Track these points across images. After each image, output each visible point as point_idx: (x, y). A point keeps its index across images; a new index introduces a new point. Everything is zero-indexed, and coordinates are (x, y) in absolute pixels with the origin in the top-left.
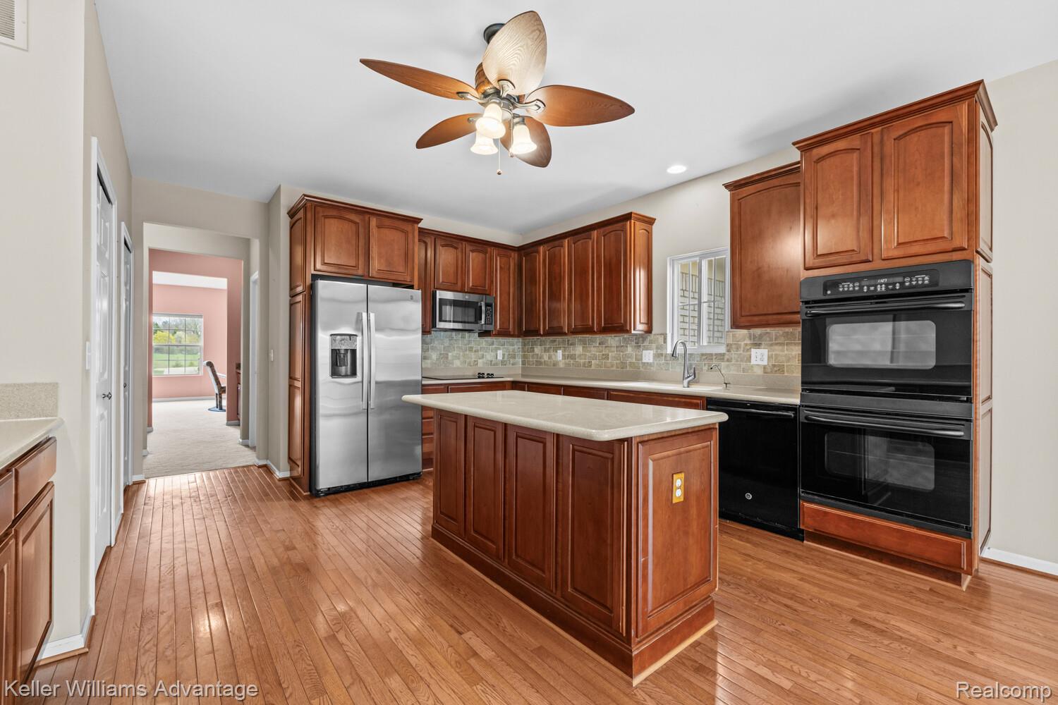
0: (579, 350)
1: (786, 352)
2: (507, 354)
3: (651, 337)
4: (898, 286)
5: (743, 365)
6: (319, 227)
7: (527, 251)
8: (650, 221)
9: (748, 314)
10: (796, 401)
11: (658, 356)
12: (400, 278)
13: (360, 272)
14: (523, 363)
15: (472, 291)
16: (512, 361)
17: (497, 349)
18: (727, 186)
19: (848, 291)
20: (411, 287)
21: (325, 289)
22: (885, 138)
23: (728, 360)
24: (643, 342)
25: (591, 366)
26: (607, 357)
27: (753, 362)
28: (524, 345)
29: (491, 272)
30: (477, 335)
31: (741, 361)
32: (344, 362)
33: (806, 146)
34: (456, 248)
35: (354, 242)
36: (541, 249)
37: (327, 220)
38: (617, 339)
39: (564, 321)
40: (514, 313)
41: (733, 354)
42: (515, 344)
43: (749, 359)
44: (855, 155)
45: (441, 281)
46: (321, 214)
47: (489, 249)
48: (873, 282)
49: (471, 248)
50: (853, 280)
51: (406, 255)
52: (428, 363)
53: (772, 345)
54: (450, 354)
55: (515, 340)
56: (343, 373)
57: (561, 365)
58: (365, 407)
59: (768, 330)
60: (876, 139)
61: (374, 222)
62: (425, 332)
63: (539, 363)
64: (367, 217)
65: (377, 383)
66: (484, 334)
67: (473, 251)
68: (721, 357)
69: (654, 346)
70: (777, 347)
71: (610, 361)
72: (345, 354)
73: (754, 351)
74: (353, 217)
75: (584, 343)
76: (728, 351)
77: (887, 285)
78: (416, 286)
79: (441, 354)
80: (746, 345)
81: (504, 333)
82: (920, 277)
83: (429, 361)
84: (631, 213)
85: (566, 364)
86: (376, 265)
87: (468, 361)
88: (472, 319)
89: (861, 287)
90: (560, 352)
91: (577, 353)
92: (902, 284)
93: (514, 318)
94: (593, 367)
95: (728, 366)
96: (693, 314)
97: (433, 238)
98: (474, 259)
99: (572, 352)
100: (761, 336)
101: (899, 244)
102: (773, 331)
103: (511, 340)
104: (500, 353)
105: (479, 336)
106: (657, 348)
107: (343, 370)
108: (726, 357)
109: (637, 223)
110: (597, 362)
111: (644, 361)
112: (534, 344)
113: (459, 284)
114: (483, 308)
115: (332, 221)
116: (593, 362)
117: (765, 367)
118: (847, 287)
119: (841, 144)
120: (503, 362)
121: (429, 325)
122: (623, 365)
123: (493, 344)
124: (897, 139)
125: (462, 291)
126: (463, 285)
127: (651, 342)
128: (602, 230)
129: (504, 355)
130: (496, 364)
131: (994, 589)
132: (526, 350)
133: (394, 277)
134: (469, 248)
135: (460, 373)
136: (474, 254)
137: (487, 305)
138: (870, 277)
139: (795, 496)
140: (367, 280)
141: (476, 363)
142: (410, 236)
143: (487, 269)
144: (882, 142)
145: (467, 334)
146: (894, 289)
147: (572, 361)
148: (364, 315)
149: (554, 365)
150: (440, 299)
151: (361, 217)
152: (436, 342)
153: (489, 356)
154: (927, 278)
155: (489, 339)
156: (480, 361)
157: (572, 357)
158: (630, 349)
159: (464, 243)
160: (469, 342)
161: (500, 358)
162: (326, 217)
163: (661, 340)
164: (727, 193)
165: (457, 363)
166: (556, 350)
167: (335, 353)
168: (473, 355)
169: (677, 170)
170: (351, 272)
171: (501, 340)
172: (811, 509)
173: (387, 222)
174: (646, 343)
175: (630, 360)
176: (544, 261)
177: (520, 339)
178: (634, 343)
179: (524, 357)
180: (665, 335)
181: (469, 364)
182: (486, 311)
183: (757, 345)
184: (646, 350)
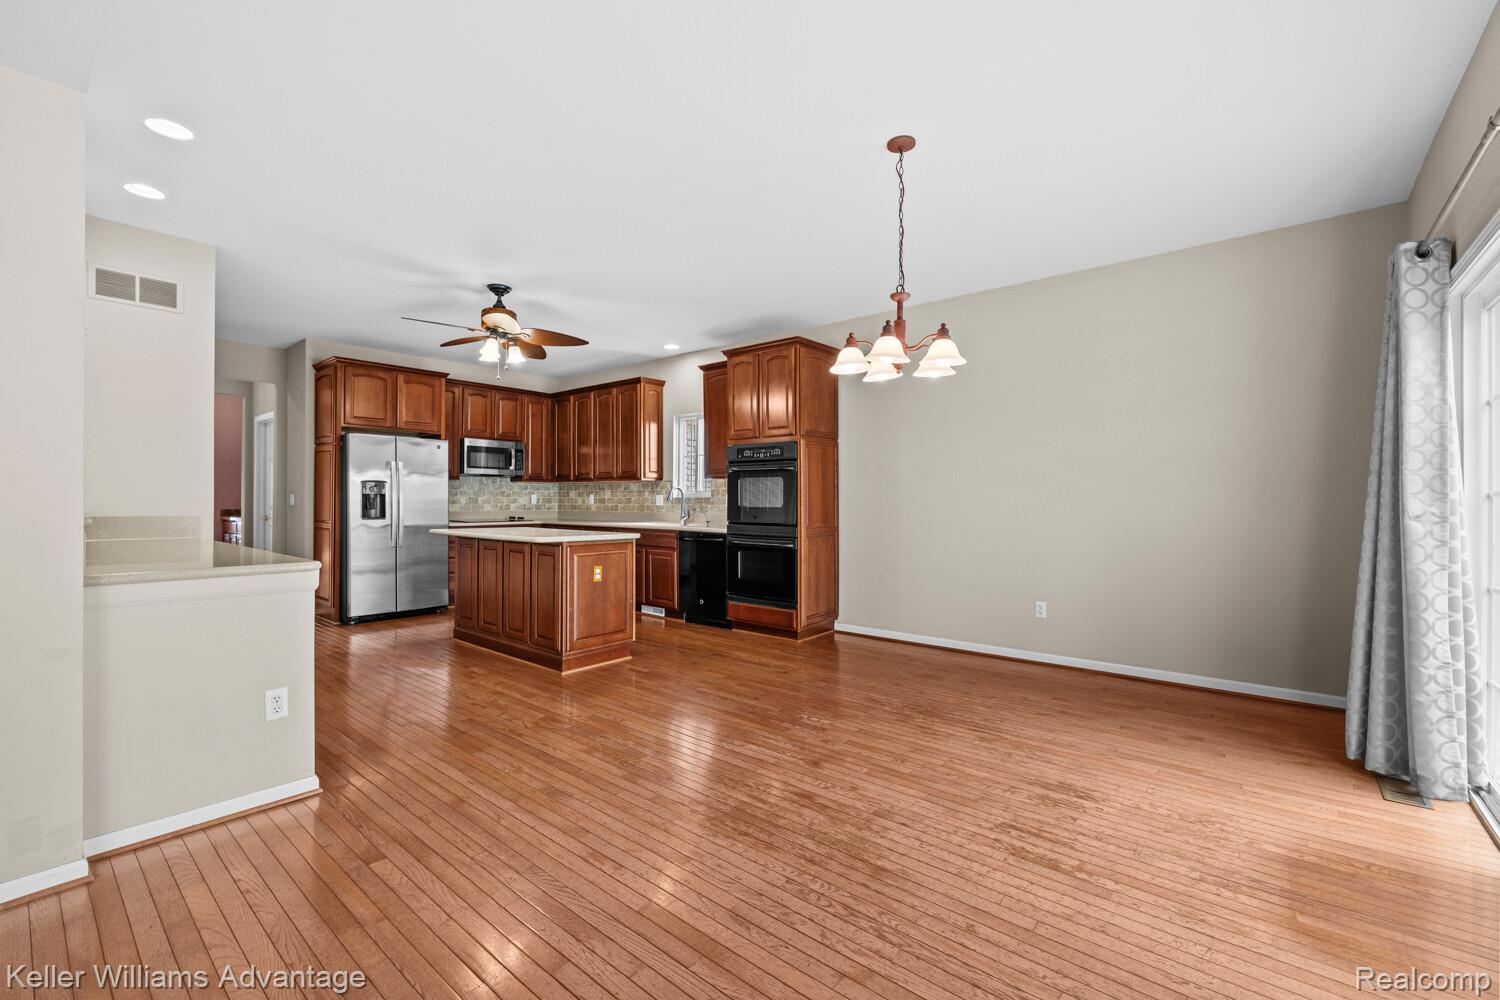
0: (608, 495)
1: (723, 496)
2: (541, 498)
3: (662, 483)
5: (722, 507)
6: (348, 386)
7: (559, 398)
8: (661, 384)
9: (713, 468)
10: (725, 531)
11: (665, 500)
12: (428, 429)
13: (388, 424)
14: (560, 507)
15: (502, 438)
16: (547, 505)
17: (530, 494)
18: (701, 368)
19: (747, 457)
20: (437, 437)
21: (355, 441)
22: (764, 359)
23: (713, 504)
24: (656, 487)
25: (617, 510)
26: (629, 501)
28: (560, 489)
29: (522, 418)
30: (509, 479)
31: (720, 504)
32: (375, 504)
33: (730, 354)
34: (485, 397)
35: (382, 397)
36: (572, 398)
37: (356, 378)
39: (591, 467)
40: (547, 458)
41: (716, 498)
42: (552, 489)
44: (751, 367)
45: (469, 428)
46: (350, 374)
47: (520, 397)
48: (758, 452)
49: (501, 396)
50: (750, 449)
51: (433, 406)
52: (456, 508)
54: (480, 499)
55: (551, 485)
56: (373, 516)
57: (593, 509)
58: (393, 544)
59: (717, 479)
60: (760, 358)
61: (401, 378)
62: (453, 477)
63: (573, 507)
64: (395, 373)
65: (405, 527)
66: (516, 479)
67: (503, 399)
68: (707, 500)
69: (664, 491)
72: (375, 499)
74: (381, 374)
75: (611, 487)
76: (712, 496)
77: (764, 454)
78: (443, 437)
79: (470, 499)
80: (723, 491)
81: (536, 478)
83: (458, 505)
84: (641, 377)
85: (597, 508)
86: (404, 416)
87: (499, 505)
88: (502, 465)
89: (754, 454)
90: (592, 497)
91: (606, 497)
92: (770, 454)
93: (547, 464)
95: (712, 508)
97: (461, 387)
98: (503, 406)
99: (602, 497)
100: (715, 484)
101: (769, 428)
102: (721, 481)
103: (546, 484)
104: (534, 498)
105: (512, 480)
106: (666, 493)
107: (373, 512)
108: (711, 501)
109: (647, 386)
110: (623, 505)
111: (657, 504)
112: (569, 488)
113: (488, 431)
114: (513, 453)
115: (362, 379)
116: (619, 505)
118: (747, 453)
119: (745, 358)
120: (537, 507)
121: (455, 472)
122: (642, 508)
123: (526, 488)
124: (768, 361)
125: (491, 438)
126: (492, 432)
127: (662, 488)
128: (619, 388)
129: (538, 500)
130: (529, 509)
131: (841, 649)
132: (563, 495)
133: (420, 428)
134: (498, 396)
135: (492, 518)
136: (505, 402)
137: (517, 451)
138: (757, 449)
139: (725, 597)
140: (395, 431)
141: (508, 507)
142: (437, 390)
143: (518, 417)
144: (762, 361)
145: (498, 479)
146: (767, 456)
147: (602, 505)
148: (393, 463)
149: (587, 509)
150: (468, 447)
151: (389, 375)
152: (465, 487)
153: (523, 500)
154: (780, 451)
155: (522, 484)
156: (513, 506)
157: (602, 501)
158: (647, 494)
159: (493, 391)
160: (501, 486)
161: (534, 502)
162: (356, 375)
163: (669, 485)
164: (702, 373)
165: (488, 507)
166: (588, 495)
167: (365, 498)
168: (505, 501)
169: (672, 348)
170: (378, 424)
171: (535, 484)
172: (737, 607)
173: (414, 377)
174: (658, 489)
175: (647, 503)
176: (574, 409)
177: (557, 484)
178: (650, 489)
179: (560, 501)
180: (671, 482)
181: (501, 508)
182: (516, 456)
184: (658, 494)
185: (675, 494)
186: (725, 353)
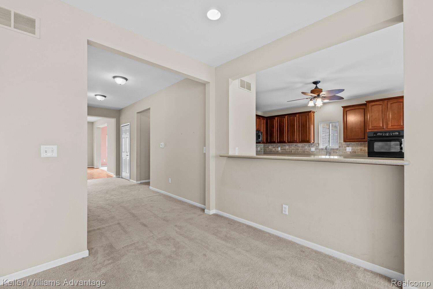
1: (357, 148)
4: (391, 134)
5: (344, 151)
7: (270, 118)
8: (314, 112)
9: (349, 139)
11: (316, 149)
14: (264, 151)
18: (342, 107)
19: (380, 135)
22: (388, 103)
23: (339, 150)
24: (311, 145)
27: (347, 150)
28: (264, 146)
31: (343, 150)
33: (369, 102)
36: (276, 118)
38: (302, 144)
39: (286, 139)
40: (265, 136)
41: (341, 148)
43: (346, 150)
44: (381, 106)
47: (260, 118)
48: (385, 133)
50: (381, 133)
53: (352, 146)
57: (280, 152)
59: (351, 143)
60: (386, 103)
68: (337, 149)
69: (315, 146)
70: (354, 147)
71: (299, 150)
73: (347, 148)
75: (287, 145)
76: (339, 148)
77: (389, 134)
80: (345, 146)
82: (396, 133)
84: (311, 111)
85: (282, 151)
89: (383, 134)
90: (280, 148)
91: (286, 148)
92: (392, 134)
93: (265, 138)
94: (293, 152)
96: (327, 138)
98: (257, 121)
99: (284, 148)
100: (349, 144)
101: (391, 126)
102: (353, 143)
104: (259, 148)
106: (316, 147)
111: (311, 150)
112: (269, 145)
114: (261, 135)
116: (293, 151)
117: (350, 152)
119: (378, 103)
122: (304, 152)
124: (391, 104)
127: (314, 145)
128: (300, 115)
130: (258, 152)
138: (385, 132)
143: (260, 124)
144: (387, 104)
146: (390, 135)
147: (284, 151)
149: (277, 152)
154: (398, 133)
158: (306, 147)
161: (259, 150)
163: (317, 145)
164: (342, 109)
166: (278, 147)
174: (312, 146)
175: (306, 150)
176: (277, 122)
177: (263, 144)
178: (308, 146)
179: (264, 149)
180: (318, 143)
183: (348, 146)
184: (312, 147)
185: (321, 146)
186: (366, 101)
